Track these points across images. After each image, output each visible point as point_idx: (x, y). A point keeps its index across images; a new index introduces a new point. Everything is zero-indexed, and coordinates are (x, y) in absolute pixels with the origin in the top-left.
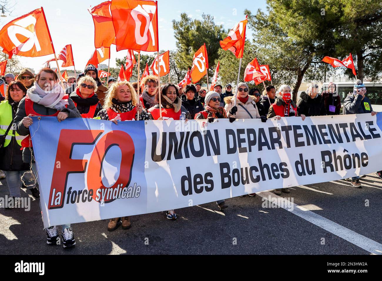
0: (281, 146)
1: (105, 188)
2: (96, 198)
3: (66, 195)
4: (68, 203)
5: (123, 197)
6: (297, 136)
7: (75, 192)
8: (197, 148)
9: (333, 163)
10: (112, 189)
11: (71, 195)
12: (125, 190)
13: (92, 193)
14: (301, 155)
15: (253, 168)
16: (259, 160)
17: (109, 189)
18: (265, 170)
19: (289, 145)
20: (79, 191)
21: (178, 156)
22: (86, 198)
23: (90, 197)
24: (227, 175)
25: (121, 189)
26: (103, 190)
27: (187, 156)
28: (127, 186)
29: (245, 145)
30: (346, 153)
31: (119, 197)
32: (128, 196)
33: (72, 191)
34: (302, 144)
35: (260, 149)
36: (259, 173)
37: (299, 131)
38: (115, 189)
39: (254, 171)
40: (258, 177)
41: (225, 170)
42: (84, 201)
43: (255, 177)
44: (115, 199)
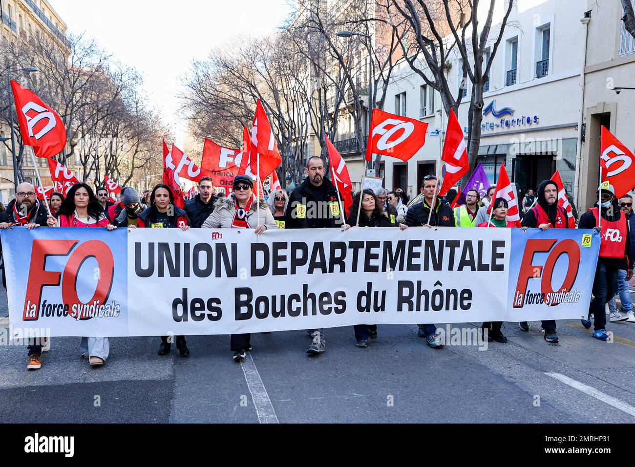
0: (342, 270)
1: (81, 304)
2: (72, 313)
3: (41, 308)
4: (42, 316)
5: (100, 316)
6: (369, 256)
7: (50, 305)
8: (203, 265)
9: (414, 299)
10: (88, 305)
11: (45, 308)
12: (102, 308)
13: (68, 308)
14: (370, 285)
15: (295, 297)
16: (305, 287)
17: (85, 305)
18: (310, 301)
19: (354, 269)
20: (54, 305)
21: (175, 273)
22: (61, 312)
23: (66, 312)
24: (247, 304)
25: (98, 306)
26: (79, 305)
27: (187, 274)
28: (104, 303)
29: (286, 265)
30: (438, 287)
31: (96, 316)
32: (106, 315)
33: (47, 304)
34: (375, 269)
35: (310, 271)
36: (300, 304)
37: (373, 251)
38: (92, 306)
39: (294, 301)
40: (298, 309)
41: (244, 298)
42: (59, 315)
43: (294, 309)
44: (92, 317)
